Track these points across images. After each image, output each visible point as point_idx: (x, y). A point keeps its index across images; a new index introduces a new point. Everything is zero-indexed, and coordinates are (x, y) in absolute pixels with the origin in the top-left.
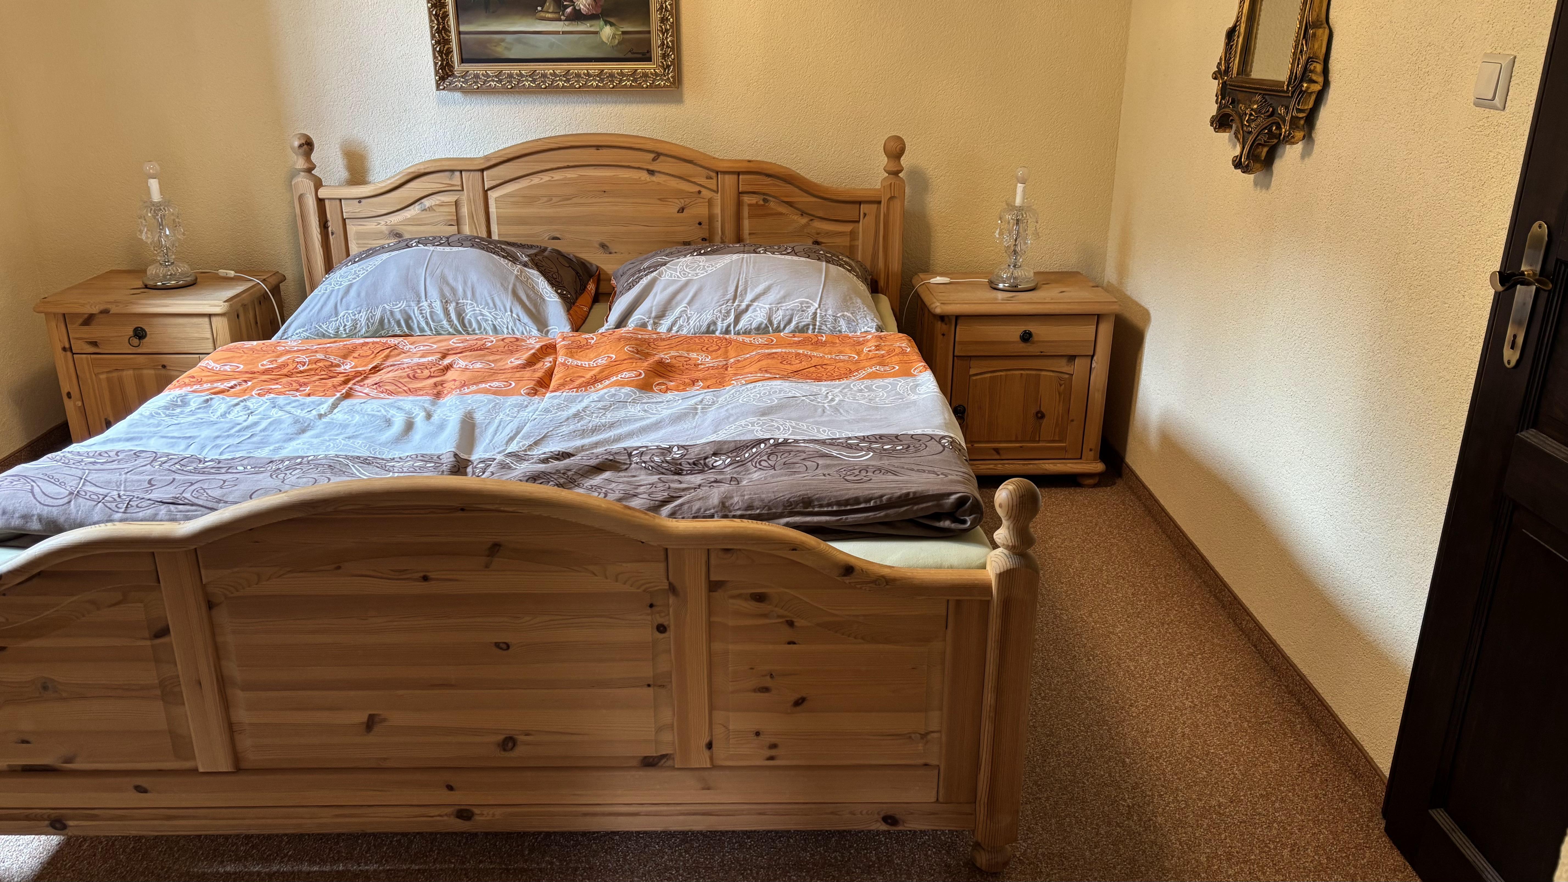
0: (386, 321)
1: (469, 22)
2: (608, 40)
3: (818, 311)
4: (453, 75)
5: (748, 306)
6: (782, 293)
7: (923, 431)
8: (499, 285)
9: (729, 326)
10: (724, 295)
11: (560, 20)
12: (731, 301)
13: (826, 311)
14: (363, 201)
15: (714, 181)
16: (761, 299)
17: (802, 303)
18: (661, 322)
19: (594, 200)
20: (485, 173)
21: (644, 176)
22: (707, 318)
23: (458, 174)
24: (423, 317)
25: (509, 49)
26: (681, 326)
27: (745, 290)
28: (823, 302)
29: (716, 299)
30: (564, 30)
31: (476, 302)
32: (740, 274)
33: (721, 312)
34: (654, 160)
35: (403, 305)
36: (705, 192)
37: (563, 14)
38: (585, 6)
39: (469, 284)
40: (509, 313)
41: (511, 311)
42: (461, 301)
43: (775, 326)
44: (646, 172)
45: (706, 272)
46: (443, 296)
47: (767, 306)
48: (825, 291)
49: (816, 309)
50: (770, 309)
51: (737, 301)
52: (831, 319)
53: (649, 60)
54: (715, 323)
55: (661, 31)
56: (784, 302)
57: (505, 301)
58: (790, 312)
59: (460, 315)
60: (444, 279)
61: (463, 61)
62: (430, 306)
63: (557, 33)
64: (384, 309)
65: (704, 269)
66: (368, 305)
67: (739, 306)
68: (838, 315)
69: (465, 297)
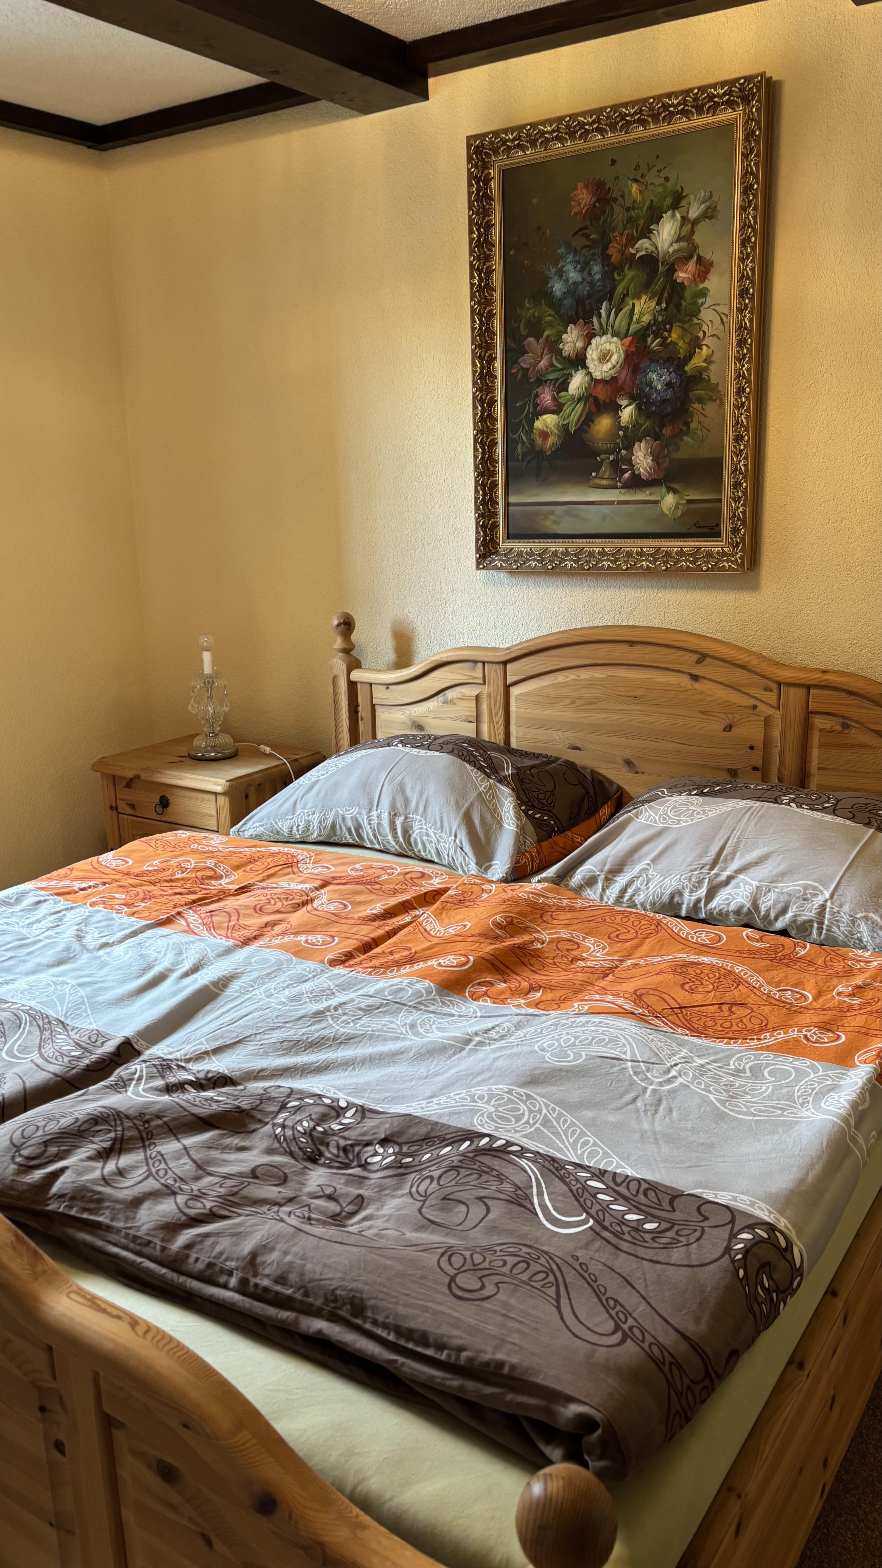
0: (338, 826)
1: (519, 492)
2: (670, 510)
3: (829, 904)
4: (496, 553)
5: (730, 879)
6: (782, 868)
7: (734, 1199)
8: (452, 802)
9: (698, 901)
10: (701, 857)
11: (616, 487)
12: (708, 867)
13: (841, 906)
14: (391, 687)
15: (774, 695)
16: (751, 870)
17: (806, 887)
18: (616, 878)
19: (626, 707)
20: (508, 666)
21: (685, 681)
22: (670, 884)
23: (480, 665)
24: (371, 828)
25: (556, 522)
26: (637, 890)
27: (734, 853)
28: (840, 892)
29: (688, 860)
30: (619, 499)
31: (425, 820)
32: (733, 830)
33: (690, 880)
34: (698, 662)
35: (354, 811)
36: (762, 707)
37: (620, 481)
38: (645, 470)
39: (424, 797)
40: (453, 838)
41: (456, 836)
42: (411, 816)
43: (763, 913)
44: (687, 677)
45: (692, 820)
46: (393, 806)
47: (755, 883)
48: (848, 874)
49: (826, 901)
50: (758, 887)
51: (716, 868)
52: (846, 919)
53: (717, 535)
54: (680, 894)
55: (734, 499)
56: (781, 882)
57: (453, 822)
58: (786, 897)
59: (406, 833)
60: (401, 789)
61: (508, 536)
62: (379, 817)
63: (611, 503)
64: (337, 813)
65: (692, 815)
66: (323, 806)
67: (717, 875)
68: (858, 916)
69: (416, 811)
